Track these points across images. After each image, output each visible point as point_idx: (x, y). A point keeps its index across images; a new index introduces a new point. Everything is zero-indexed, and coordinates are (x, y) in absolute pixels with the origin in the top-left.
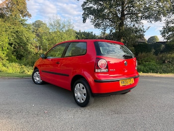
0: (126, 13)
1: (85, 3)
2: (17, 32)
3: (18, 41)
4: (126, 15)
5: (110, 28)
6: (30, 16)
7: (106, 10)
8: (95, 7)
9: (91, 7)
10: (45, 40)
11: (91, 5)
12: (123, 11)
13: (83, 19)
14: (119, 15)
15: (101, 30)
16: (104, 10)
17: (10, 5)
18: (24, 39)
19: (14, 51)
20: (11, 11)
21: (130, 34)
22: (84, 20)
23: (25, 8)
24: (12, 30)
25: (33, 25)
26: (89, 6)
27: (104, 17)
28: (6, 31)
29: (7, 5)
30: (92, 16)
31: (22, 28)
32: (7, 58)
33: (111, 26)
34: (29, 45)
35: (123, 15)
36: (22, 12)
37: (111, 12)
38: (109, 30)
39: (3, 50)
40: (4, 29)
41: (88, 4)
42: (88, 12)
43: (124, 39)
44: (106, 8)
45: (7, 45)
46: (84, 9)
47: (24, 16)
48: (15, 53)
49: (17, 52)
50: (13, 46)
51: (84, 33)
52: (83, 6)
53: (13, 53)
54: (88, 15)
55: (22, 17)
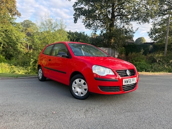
0: (116, 14)
1: (76, 3)
2: (6, 31)
3: (7, 40)
4: (116, 16)
5: (101, 29)
6: (19, 15)
7: (97, 12)
8: (87, 8)
9: (82, 8)
10: (36, 40)
12: (113, 12)
13: (74, 19)
14: (110, 17)
15: (92, 31)
18: (14, 38)
19: (3, 51)
21: (120, 34)
22: (76, 21)
23: (14, 6)
25: (22, 24)
26: (80, 7)
27: (95, 18)
31: (11, 27)
33: (102, 26)
34: (19, 44)
35: (113, 16)
36: (11, 11)
37: (102, 12)
41: (79, 4)
42: (79, 12)
43: (114, 40)
44: (97, 9)
46: (76, 10)
47: (13, 15)
48: (4, 53)
50: (2, 45)
51: (76, 33)
52: (74, 6)
54: (79, 15)
55: (11, 16)
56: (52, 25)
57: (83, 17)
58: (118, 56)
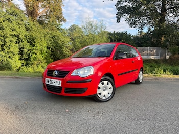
0: (167, 7)
1: (119, 2)
2: (54, 36)
3: (54, 45)
4: (168, 9)
5: (148, 26)
6: (65, 21)
7: (143, 7)
8: (130, 5)
9: (126, 5)
10: (77, 43)
11: (125, 3)
12: (164, 5)
13: (117, 19)
14: (159, 11)
15: (138, 29)
16: (141, 6)
17: (48, 13)
18: (60, 43)
19: (52, 55)
20: (49, 17)
21: (173, 31)
23: (61, 13)
24: (49, 35)
25: (69, 29)
26: (123, 5)
27: (140, 15)
28: (45, 36)
29: (46, 13)
30: (126, 15)
31: (58, 33)
32: (45, 61)
33: (149, 23)
34: (65, 48)
35: (164, 10)
36: (58, 18)
37: (149, 8)
38: (147, 28)
39: (42, 54)
40: (43, 35)
41: (122, 2)
42: (122, 11)
43: (165, 37)
44: (142, 4)
45: (46, 49)
46: (118, 9)
47: (60, 21)
48: (52, 56)
49: (54, 55)
50: (50, 49)
51: (118, 34)
52: (117, 5)
53: (51, 57)
54: (122, 14)
55: (58, 23)
56: (92, 27)
57: (127, 15)
58: (170, 56)
